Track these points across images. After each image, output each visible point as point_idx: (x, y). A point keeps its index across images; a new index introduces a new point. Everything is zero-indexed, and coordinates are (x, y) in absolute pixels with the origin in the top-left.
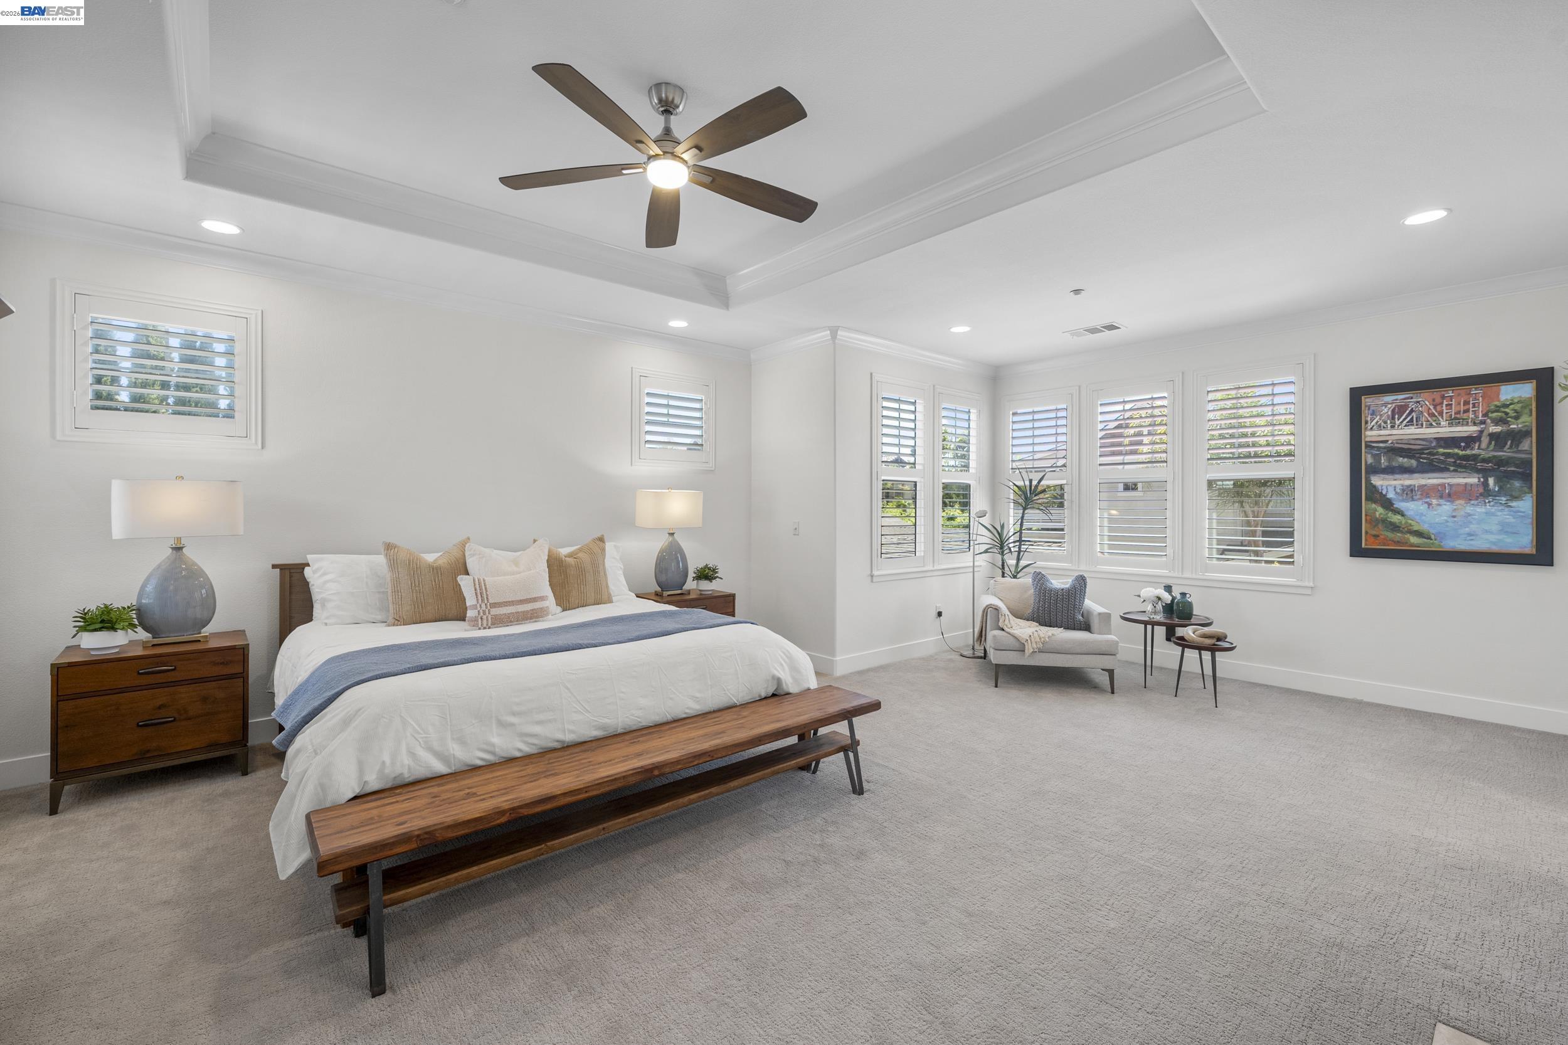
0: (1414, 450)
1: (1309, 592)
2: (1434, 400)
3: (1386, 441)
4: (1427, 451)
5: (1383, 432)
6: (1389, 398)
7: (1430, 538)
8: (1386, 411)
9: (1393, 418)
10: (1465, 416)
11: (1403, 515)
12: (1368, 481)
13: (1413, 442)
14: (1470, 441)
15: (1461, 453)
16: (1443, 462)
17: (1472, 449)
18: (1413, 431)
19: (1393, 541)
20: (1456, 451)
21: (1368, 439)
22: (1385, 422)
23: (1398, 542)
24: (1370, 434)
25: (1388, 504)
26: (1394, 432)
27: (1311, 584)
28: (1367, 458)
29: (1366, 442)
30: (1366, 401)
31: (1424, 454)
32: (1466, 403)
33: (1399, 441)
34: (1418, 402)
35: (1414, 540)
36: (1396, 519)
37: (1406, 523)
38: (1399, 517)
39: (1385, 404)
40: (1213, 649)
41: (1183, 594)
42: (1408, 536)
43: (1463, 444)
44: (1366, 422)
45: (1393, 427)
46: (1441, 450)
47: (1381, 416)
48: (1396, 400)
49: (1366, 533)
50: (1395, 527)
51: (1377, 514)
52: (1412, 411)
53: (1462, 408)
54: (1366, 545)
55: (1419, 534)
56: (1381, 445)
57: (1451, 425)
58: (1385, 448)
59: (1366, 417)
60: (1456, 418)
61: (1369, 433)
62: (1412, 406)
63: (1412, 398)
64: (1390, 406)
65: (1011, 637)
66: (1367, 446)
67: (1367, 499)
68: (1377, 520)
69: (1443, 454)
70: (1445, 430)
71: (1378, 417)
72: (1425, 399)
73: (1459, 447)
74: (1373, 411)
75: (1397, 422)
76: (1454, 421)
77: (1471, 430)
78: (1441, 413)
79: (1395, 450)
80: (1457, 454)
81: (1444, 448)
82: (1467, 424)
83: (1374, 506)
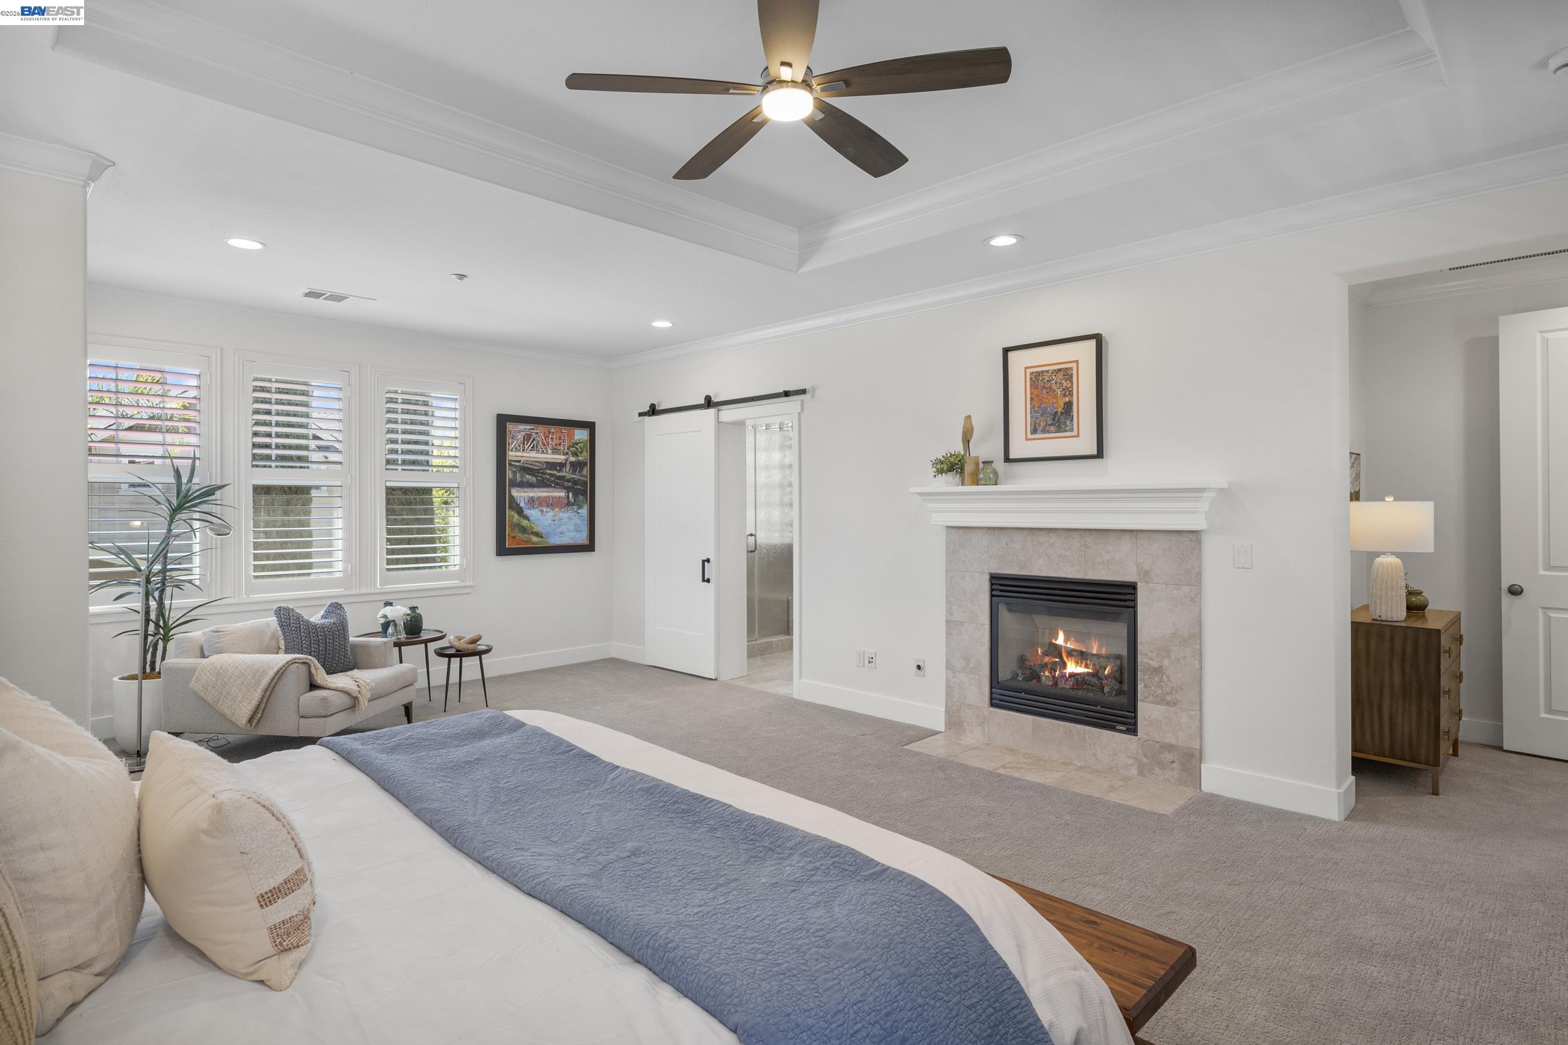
0: (535, 470)
1: (468, 590)
2: (545, 433)
3: (519, 461)
4: (541, 471)
5: (518, 454)
6: (522, 427)
7: (542, 537)
8: (520, 436)
9: (524, 444)
10: (559, 447)
11: (529, 520)
12: (510, 492)
13: (534, 463)
14: (562, 465)
15: (558, 474)
16: (548, 480)
17: (562, 472)
18: (533, 454)
19: (523, 541)
20: (555, 472)
21: (510, 458)
22: (520, 446)
23: (526, 541)
24: (512, 455)
25: (520, 511)
26: (525, 454)
27: (471, 583)
28: (509, 474)
29: (509, 460)
30: (510, 426)
31: (539, 473)
32: (560, 438)
33: (527, 462)
34: (537, 433)
35: (535, 539)
36: (525, 523)
37: (530, 526)
38: (527, 522)
39: (520, 432)
40: (480, 654)
41: (413, 609)
42: (531, 536)
43: (558, 468)
44: (509, 445)
45: (523, 450)
46: (548, 471)
47: (517, 441)
48: (525, 429)
49: (509, 535)
50: (524, 530)
51: (515, 519)
52: (534, 440)
53: (558, 442)
54: (509, 545)
55: (537, 534)
56: (517, 464)
57: (553, 453)
58: (519, 466)
59: (509, 440)
60: (555, 449)
61: (510, 453)
62: (534, 435)
63: (534, 430)
64: (522, 433)
65: (340, 694)
66: (510, 464)
67: (509, 508)
68: (515, 524)
69: (550, 474)
70: (550, 457)
71: (516, 441)
72: (539, 431)
73: (556, 470)
74: (513, 436)
75: (526, 447)
76: (555, 451)
77: (560, 458)
78: (548, 444)
79: (526, 469)
80: (555, 475)
81: (550, 470)
82: (560, 454)
83: (513, 513)
